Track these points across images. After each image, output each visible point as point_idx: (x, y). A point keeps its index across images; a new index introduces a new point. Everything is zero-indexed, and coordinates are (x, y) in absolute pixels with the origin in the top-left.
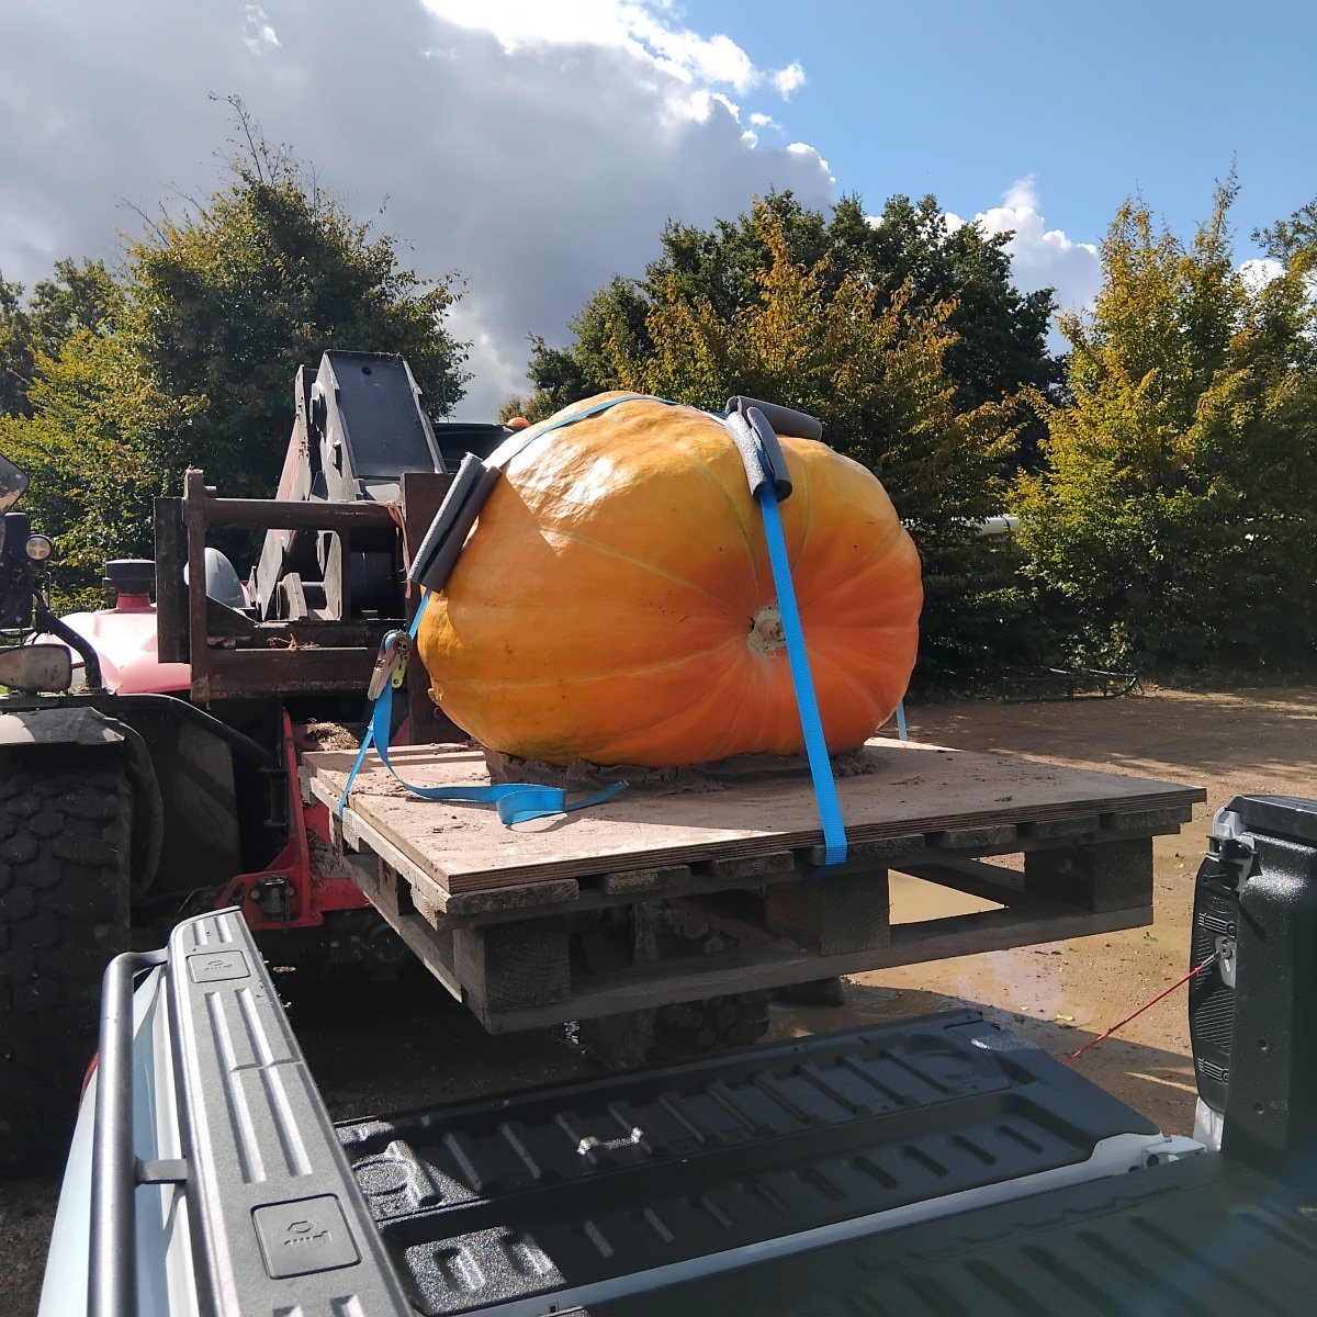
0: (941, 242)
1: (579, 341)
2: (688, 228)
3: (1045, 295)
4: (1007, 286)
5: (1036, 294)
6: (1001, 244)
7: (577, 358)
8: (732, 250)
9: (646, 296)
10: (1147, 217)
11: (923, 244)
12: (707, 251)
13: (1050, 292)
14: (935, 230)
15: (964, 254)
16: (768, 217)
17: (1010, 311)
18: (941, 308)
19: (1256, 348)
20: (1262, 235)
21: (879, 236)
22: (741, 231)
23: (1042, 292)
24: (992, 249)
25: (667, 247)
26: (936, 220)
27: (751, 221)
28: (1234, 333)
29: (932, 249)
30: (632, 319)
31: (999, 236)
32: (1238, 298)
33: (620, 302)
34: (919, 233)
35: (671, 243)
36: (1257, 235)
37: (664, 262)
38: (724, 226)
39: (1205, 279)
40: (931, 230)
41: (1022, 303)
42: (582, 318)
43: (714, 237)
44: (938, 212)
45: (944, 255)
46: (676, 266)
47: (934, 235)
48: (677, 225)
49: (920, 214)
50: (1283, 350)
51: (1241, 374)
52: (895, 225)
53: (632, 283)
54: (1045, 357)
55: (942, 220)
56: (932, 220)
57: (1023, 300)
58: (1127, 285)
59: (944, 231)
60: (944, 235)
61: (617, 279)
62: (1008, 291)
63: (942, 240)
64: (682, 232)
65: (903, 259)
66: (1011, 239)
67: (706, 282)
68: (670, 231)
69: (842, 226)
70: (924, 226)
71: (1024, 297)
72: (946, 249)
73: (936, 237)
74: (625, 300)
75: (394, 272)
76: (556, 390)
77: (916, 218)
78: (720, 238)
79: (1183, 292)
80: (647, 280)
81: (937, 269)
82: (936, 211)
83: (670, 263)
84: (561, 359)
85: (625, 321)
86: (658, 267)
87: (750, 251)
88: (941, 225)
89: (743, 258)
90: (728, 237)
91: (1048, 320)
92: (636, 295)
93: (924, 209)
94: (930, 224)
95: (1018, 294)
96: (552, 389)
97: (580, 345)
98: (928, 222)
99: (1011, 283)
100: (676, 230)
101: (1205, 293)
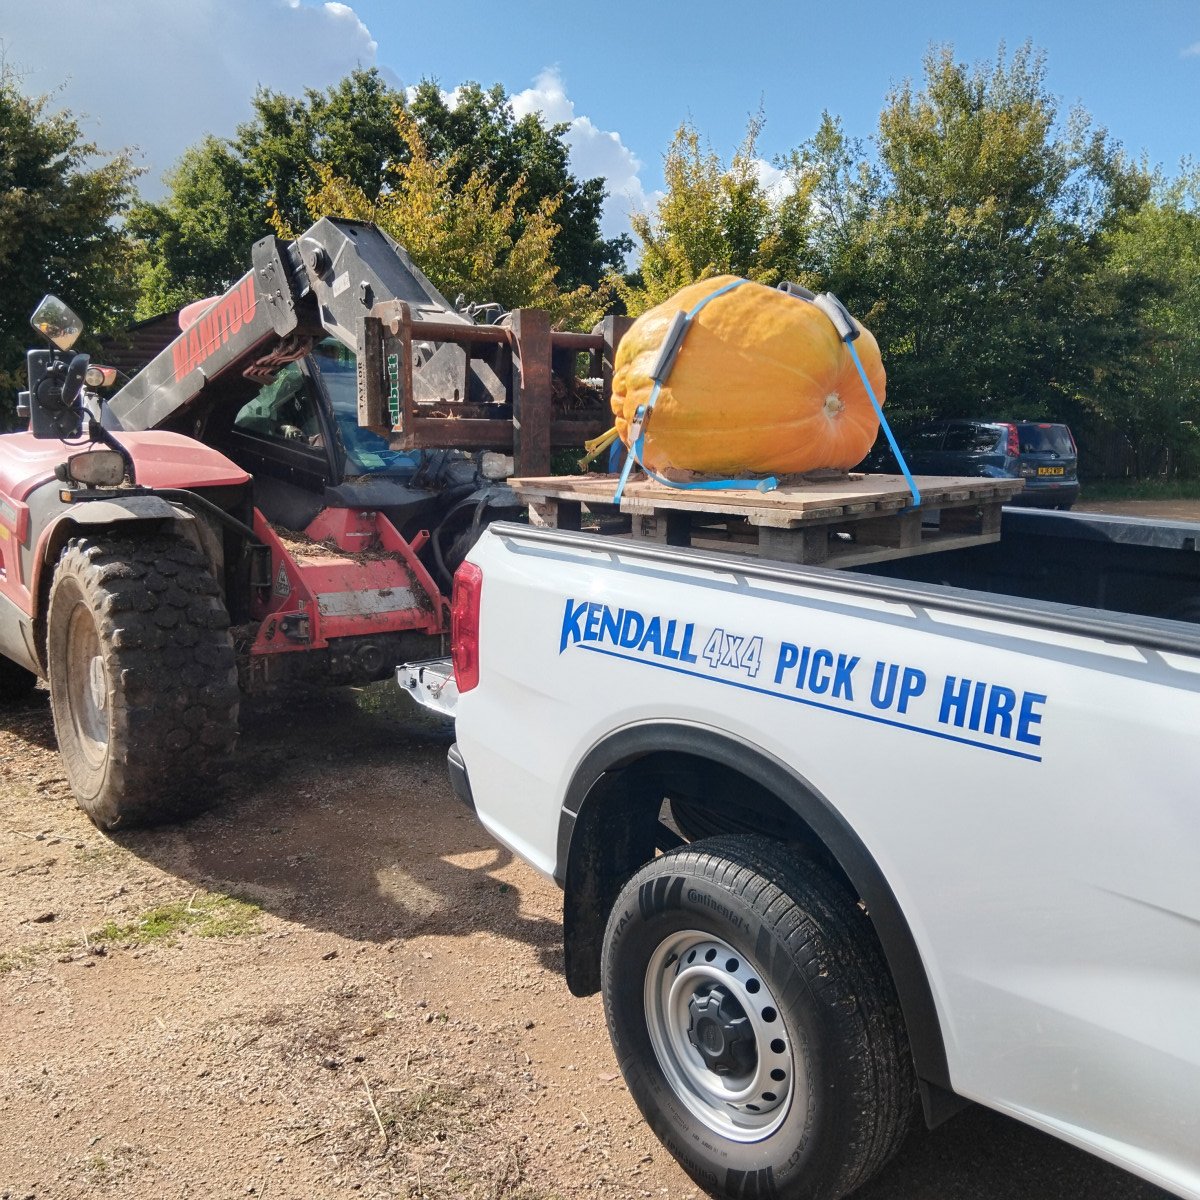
0: (510, 129)
1: (172, 194)
2: (277, 94)
3: (598, 184)
4: (566, 172)
5: (591, 182)
6: (560, 135)
7: (174, 213)
8: (322, 119)
9: (239, 155)
10: (697, 138)
11: (494, 130)
12: (296, 117)
13: (602, 180)
14: (504, 117)
15: (530, 141)
16: (356, 92)
17: (570, 195)
18: (548, 205)
19: (778, 252)
20: (781, 159)
21: (457, 118)
22: (329, 101)
23: (595, 180)
24: (553, 139)
25: (259, 111)
26: (505, 108)
27: (338, 93)
28: (760, 238)
29: (503, 134)
30: (228, 177)
31: (557, 128)
32: (762, 211)
33: (214, 160)
34: (490, 118)
35: (264, 108)
36: (777, 159)
37: (254, 125)
38: (313, 95)
39: (740, 194)
40: (500, 117)
41: (579, 190)
42: (174, 173)
43: (303, 104)
44: (506, 100)
45: (513, 140)
46: (268, 129)
47: (503, 121)
48: (267, 91)
49: (491, 101)
50: (794, 253)
51: (770, 272)
52: (470, 109)
53: (224, 142)
54: (599, 239)
55: (510, 108)
56: (501, 108)
57: (580, 187)
58: (685, 195)
59: (512, 118)
60: (512, 122)
61: (210, 137)
62: (567, 178)
63: (511, 126)
64: (271, 99)
65: (478, 142)
66: (568, 130)
67: (298, 147)
68: (261, 95)
69: (423, 106)
70: (494, 112)
71: (581, 183)
72: (515, 135)
73: (505, 123)
74: (220, 160)
75: (79, 142)
76: (153, 242)
77: (487, 104)
78: (308, 106)
79: (724, 201)
80: (238, 140)
81: (508, 153)
82: (504, 99)
83: (261, 126)
84: (156, 212)
85: (219, 179)
86: (249, 129)
87: (340, 122)
88: (509, 113)
89: (335, 128)
90: (317, 106)
91: (601, 206)
92: (229, 155)
93: (495, 97)
94: (499, 111)
95: (575, 180)
96: (148, 240)
97: (173, 198)
98: (497, 108)
99: (570, 170)
100: (266, 95)
101: (741, 205)
